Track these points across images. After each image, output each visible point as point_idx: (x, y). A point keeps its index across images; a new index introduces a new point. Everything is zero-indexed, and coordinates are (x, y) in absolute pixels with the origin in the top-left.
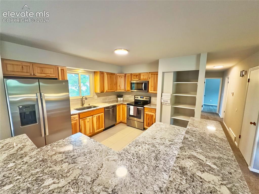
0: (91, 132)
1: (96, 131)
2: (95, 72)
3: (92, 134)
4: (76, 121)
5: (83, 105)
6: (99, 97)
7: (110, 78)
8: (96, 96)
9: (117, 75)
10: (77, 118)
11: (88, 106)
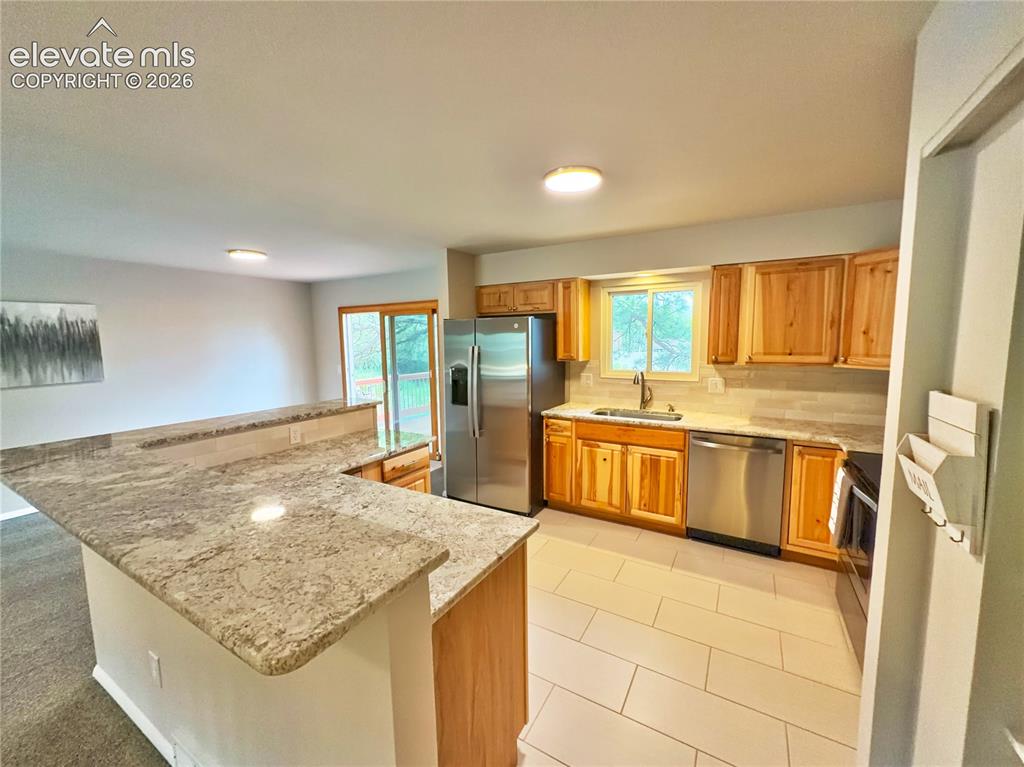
0: (616, 500)
1: (635, 512)
3: (618, 511)
4: (566, 439)
5: (644, 403)
8: (718, 380)
9: (858, 261)
10: (572, 434)
11: (664, 411)
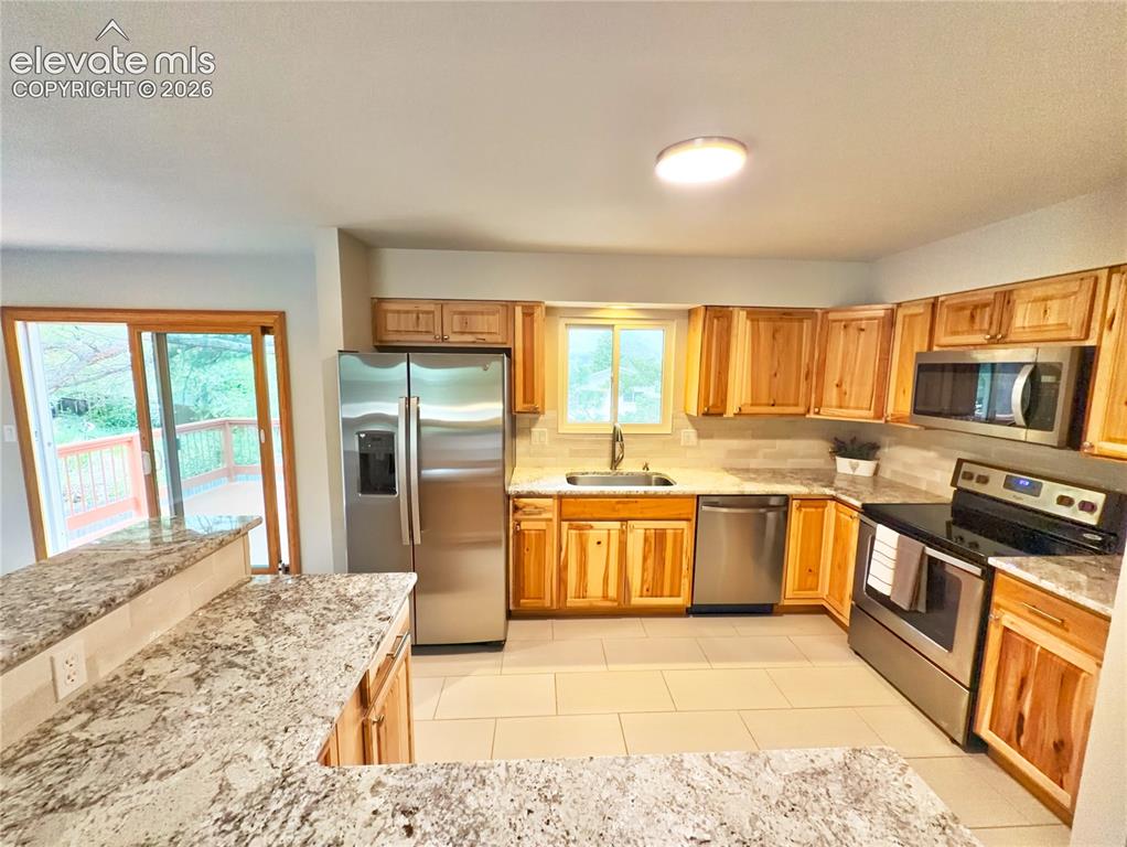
0: (612, 592)
1: (636, 601)
2: (691, 313)
3: (616, 604)
4: (544, 523)
5: (615, 462)
6: (711, 437)
7: (774, 337)
8: (692, 432)
9: (831, 316)
10: (553, 515)
11: (639, 470)
